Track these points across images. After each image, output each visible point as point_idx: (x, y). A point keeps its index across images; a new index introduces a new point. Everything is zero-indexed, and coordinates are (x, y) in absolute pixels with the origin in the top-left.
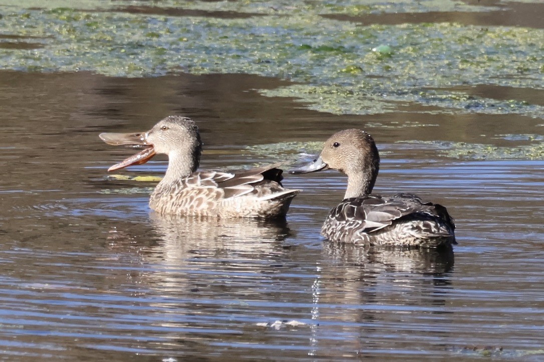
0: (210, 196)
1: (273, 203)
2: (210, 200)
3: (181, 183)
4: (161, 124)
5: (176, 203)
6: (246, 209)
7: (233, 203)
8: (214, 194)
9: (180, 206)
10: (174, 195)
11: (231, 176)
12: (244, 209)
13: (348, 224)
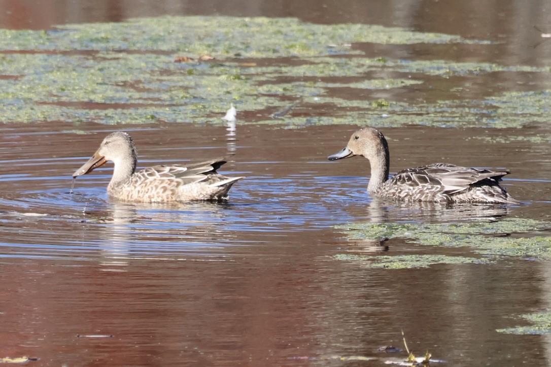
0: (172, 185)
1: (221, 188)
2: (172, 188)
3: (142, 176)
4: (105, 141)
5: (142, 191)
6: (201, 194)
7: (190, 189)
8: (175, 183)
9: (147, 192)
10: (137, 185)
11: (185, 169)
12: (200, 193)
13: (425, 188)
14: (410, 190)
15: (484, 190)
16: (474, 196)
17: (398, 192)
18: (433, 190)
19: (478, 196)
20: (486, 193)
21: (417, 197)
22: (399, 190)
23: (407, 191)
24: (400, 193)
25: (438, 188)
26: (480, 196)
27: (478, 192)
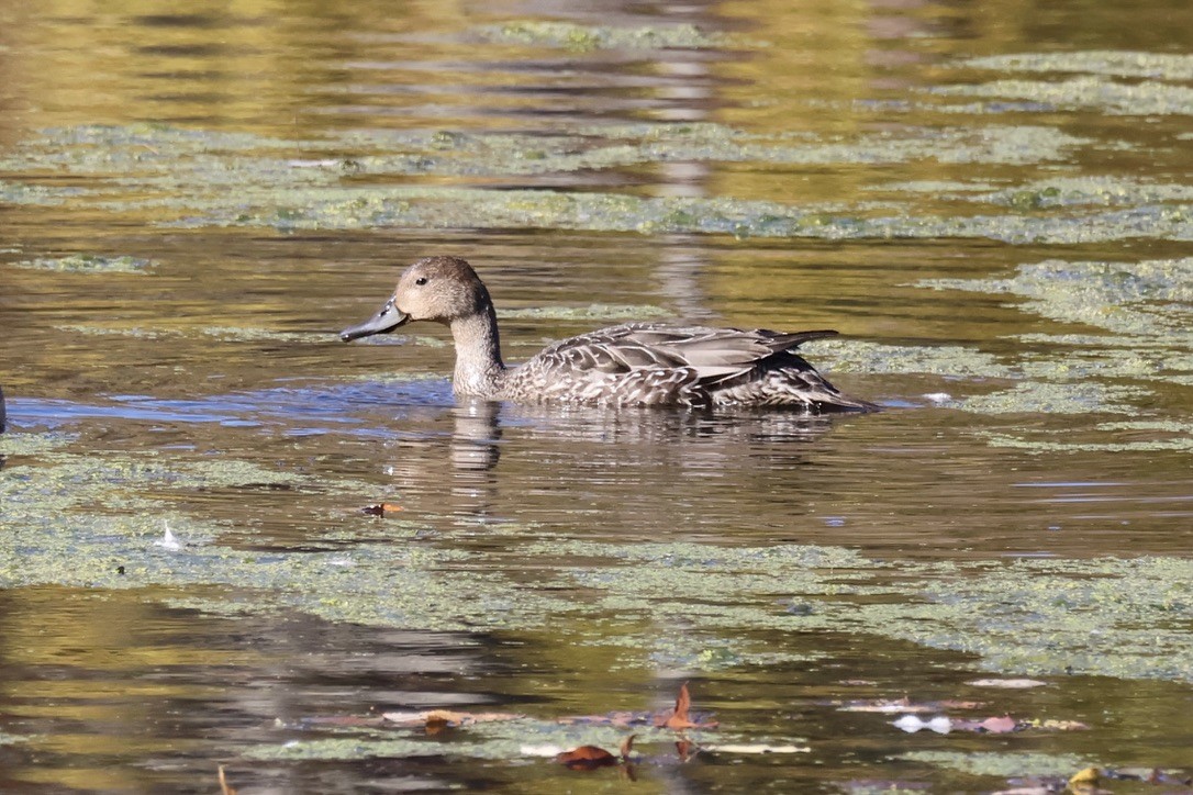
13: (650, 377)
14: (611, 381)
15: (785, 374)
16: (765, 390)
17: (575, 387)
18: (671, 379)
19: (775, 389)
20: (791, 382)
21: (631, 397)
22: (579, 384)
23: (602, 383)
24: (580, 389)
25: (680, 375)
26: (780, 390)
27: (774, 381)
